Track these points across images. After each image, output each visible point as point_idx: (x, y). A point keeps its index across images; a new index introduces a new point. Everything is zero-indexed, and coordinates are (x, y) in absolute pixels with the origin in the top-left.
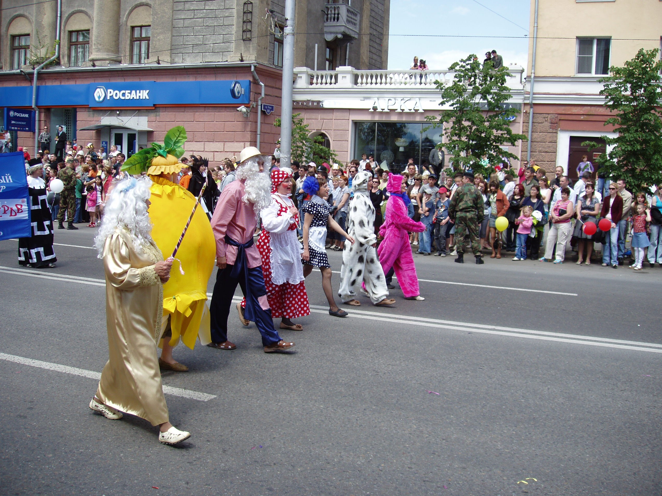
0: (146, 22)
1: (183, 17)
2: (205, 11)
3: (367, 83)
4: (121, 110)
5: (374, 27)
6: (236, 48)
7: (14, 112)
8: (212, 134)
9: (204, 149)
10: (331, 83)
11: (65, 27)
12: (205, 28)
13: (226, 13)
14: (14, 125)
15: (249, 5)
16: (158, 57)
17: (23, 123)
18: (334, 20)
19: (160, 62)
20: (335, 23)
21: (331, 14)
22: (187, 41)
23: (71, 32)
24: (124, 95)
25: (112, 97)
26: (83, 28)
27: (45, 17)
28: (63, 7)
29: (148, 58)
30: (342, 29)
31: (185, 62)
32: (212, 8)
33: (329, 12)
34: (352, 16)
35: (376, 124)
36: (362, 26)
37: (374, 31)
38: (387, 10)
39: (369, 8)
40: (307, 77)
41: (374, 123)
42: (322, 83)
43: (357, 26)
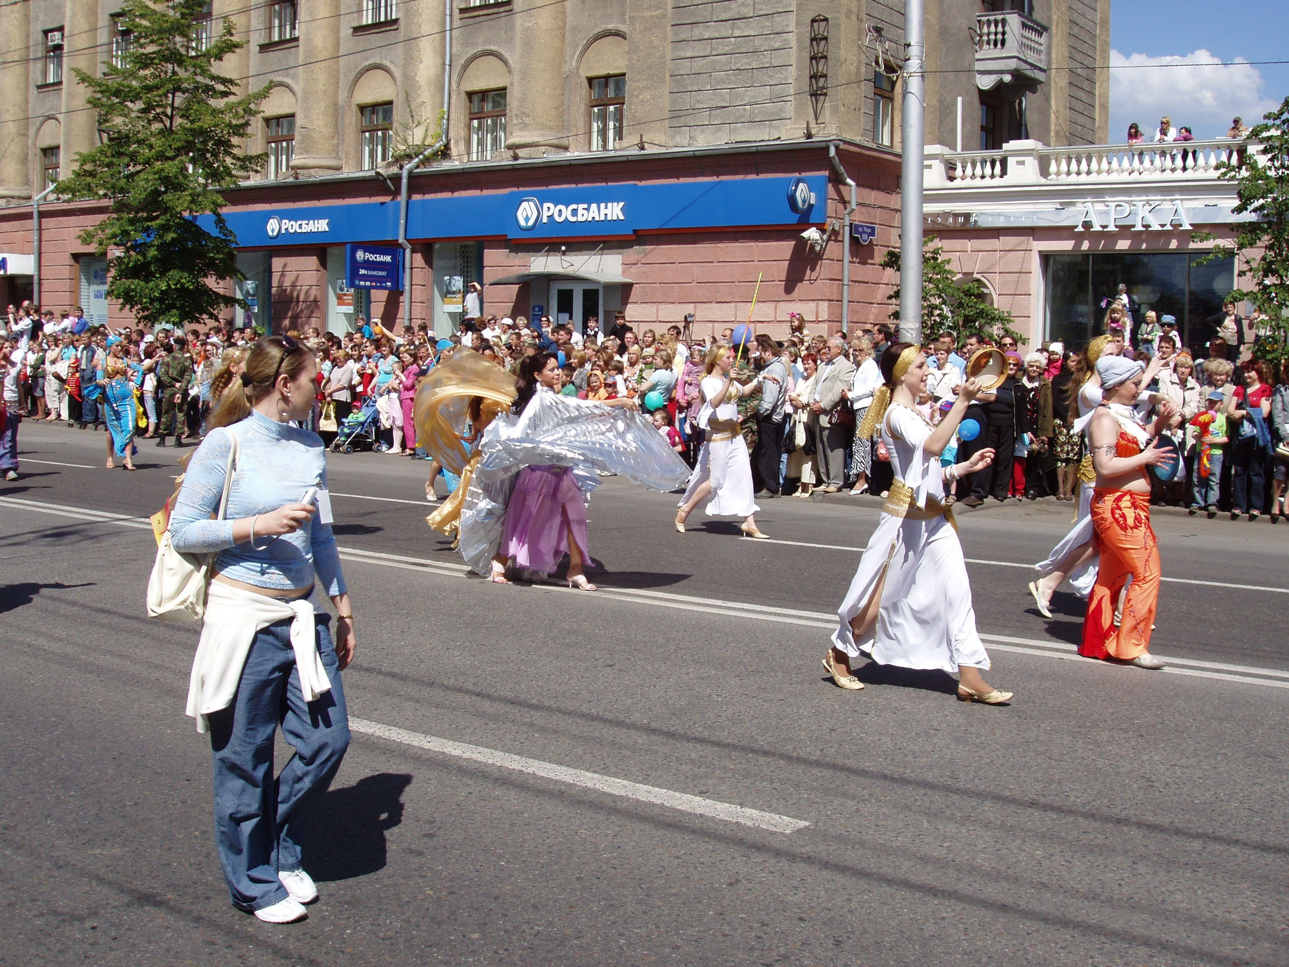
0: (616, 68)
1: (688, 55)
2: (733, 39)
3: (1069, 173)
4: (569, 243)
5: (1078, 57)
6: (797, 112)
7: (365, 252)
8: (750, 286)
9: (736, 317)
10: (993, 176)
11: (459, 84)
12: (734, 75)
13: (775, 42)
14: (365, 278)
15: (821, 23)
16: (641, 135)
17: (381, 273)
18: (995, 45)
19: (646, 145)
20: (998, 52)
21: (989, 34)
22: (699, 102)
23: (470, 95)
24: (575, 212)
25: (551, 217)
26: (493, 85)
27: (422, 66)
28: (454, 45)
29: (621, 139)
30: (1013, 64)
31: (695, 143)
32: (746, 34)
33: (985, 30)
34: (1033, 36)
35: (1091, 257)
36: (1054, 56)
37: (1079, 65)
38: (1105, 21)
39: (1067, 18)
40: (942, 165)
41: (1086, 256)
42: (973, 176)
43: (1043, 57)
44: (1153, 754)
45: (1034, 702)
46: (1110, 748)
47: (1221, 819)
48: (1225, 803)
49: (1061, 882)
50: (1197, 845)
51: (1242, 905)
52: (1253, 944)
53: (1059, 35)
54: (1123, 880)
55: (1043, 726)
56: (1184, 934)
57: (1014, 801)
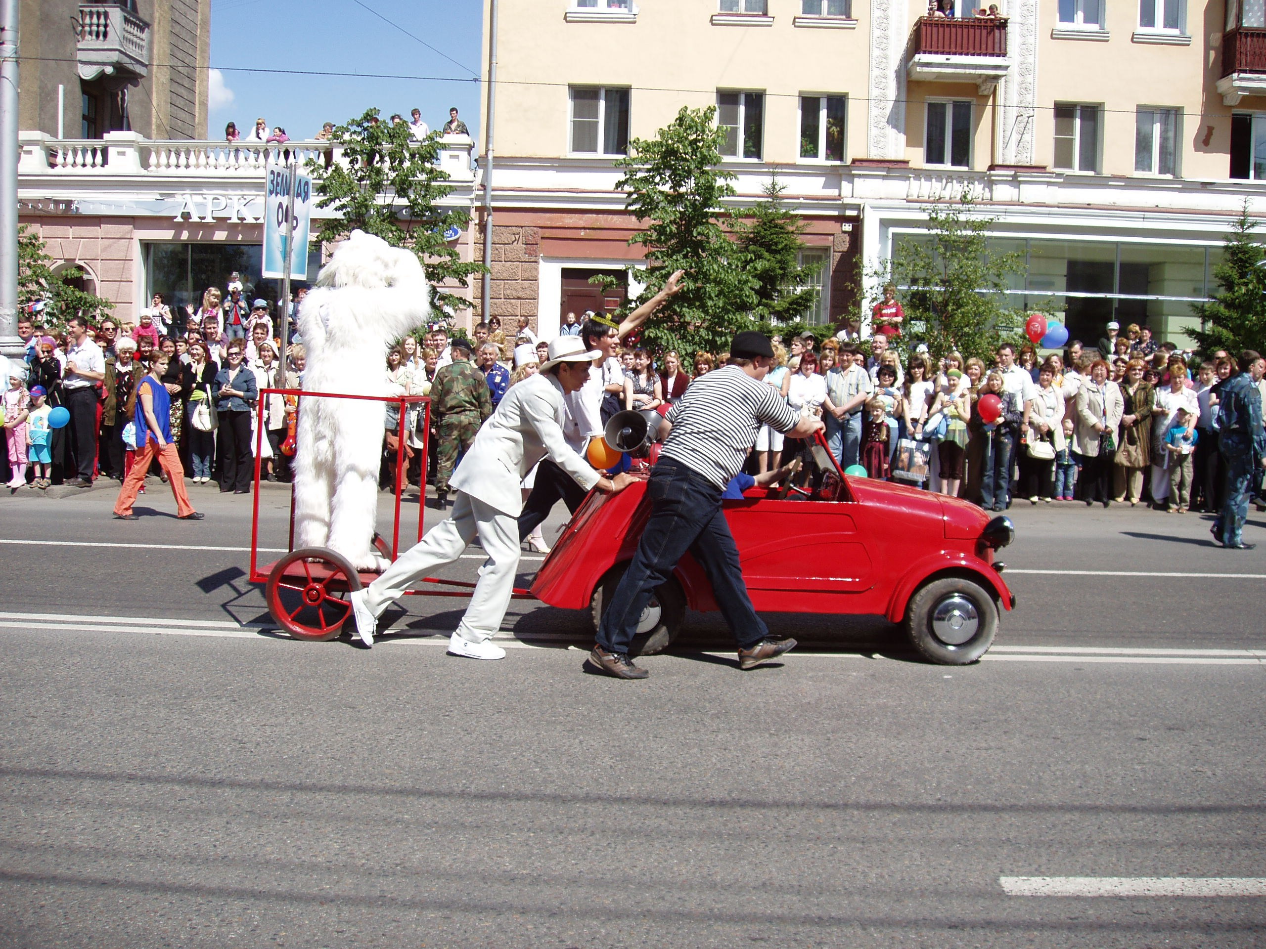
3: (168, 166)
5: (180, 55)
10: (94, 165)
18: (98, 36)
20: (100, 44)
21: (91, 25)
30: (115, 57)
33: (87, 21)
34: (135, 31)
35: (190, 247)
36: (155, 52)
37: (180, 63)
38: (205, 23)
39: (168, 17)
40: (43, 153)
41: (185, 245)
42: (74, 164)
43: (145, 52)
44: (244, 717)
45: (131, 679)
46: (204, 715)
47: (307, 771)
48: (311, 755)
49: (159, 851)
50: (286, 797)
51: (327, 847)
52: (337, 882)
53: (161, 32)
54: (217, 840)
55: (140, 701)
56: (275, 883)
57: (112, 777)
